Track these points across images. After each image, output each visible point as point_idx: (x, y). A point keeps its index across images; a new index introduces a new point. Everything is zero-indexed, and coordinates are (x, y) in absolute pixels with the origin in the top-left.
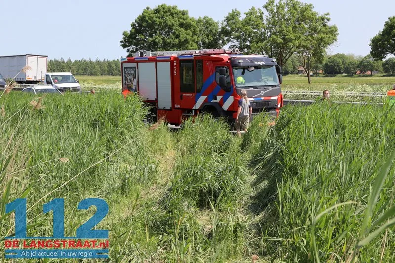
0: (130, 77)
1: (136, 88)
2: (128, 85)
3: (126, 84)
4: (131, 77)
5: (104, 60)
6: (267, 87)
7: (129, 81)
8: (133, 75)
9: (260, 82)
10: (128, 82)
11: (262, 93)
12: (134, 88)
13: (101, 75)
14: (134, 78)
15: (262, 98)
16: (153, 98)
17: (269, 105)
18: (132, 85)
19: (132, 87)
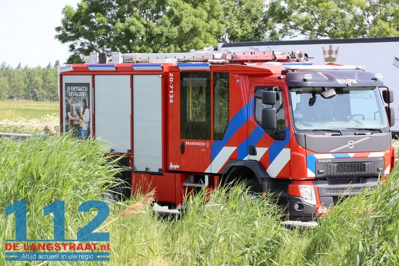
0: (77, 105)
1: (89, 129)
2: (72, 121)
3: (67, 118)
4: (80, 105)
5: (19, 67)
6: (361, 131)
7: (75, 113)
8: (84, 101)
9: (347, 121)
10: (72, 115)
11: (351, 144)
12: (84, 127)
13: (11, 97)
14: (85, 107)
15: (352, 155)
16: (124, 148)
17: (364, 170)
18: (80, 120)
19: (81, 126)
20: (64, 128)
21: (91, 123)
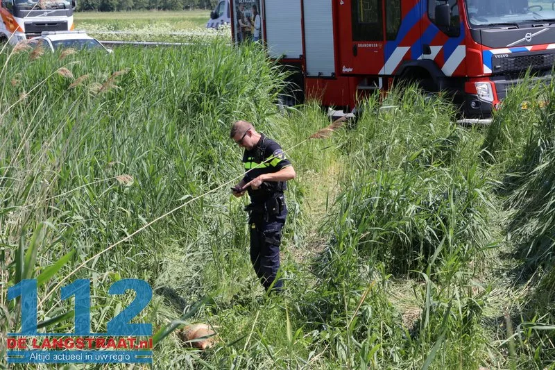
0: (247, 11)
1: (260, 35)
2: (243, 28)
3: (238, 25)
4: (250, 11)
6: (540, 23)
7: (246, 20)
8: (255, 7)
9: (524, 13)
10: (243, 22)
11: (528, 37)
12: (256, 33)
13: (187, 8)
14: (256, 13)
15: (529, 48)
16: (295, 53)
17: (543, 63)
18: (252, 27)
19: (252, 32)
20: (236, 36)
21: (262, 29)
